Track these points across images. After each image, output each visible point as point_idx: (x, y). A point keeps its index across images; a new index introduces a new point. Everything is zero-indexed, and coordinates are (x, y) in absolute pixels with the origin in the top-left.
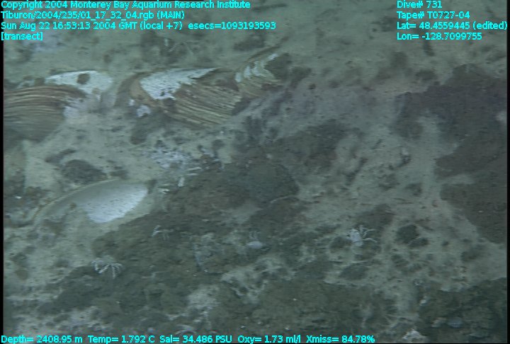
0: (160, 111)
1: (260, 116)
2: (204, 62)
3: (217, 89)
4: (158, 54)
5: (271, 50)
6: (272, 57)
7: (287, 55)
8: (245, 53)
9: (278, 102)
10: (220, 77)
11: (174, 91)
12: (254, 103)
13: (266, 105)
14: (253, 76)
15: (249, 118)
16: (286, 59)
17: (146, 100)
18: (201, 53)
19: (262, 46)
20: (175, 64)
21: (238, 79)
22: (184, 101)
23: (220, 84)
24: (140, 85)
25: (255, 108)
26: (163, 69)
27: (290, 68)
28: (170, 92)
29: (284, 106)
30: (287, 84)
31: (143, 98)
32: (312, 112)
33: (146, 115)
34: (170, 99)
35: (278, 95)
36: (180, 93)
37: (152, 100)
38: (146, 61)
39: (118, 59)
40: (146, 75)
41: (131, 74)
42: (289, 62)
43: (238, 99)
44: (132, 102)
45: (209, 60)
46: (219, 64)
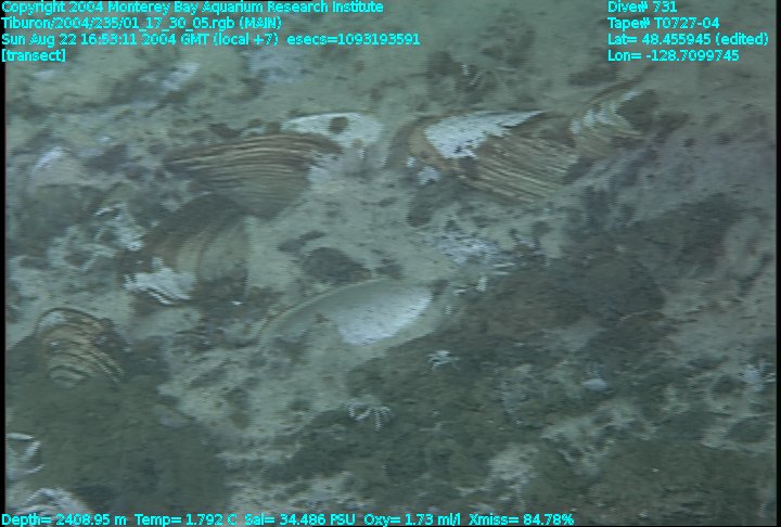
0: (454, 175)
1: (606, 187)
2: (524, 102)
3: (541, 144)
4: (451, 89)
5: (627, 86)
6: (629, 95)
7: (651, 93)
8: (587, 89)
9: (636, 165)
10: (547, 126)
11: (475, 145)
12: (599, 167)
13: (616, 170)
14: (598, 125)
15: (589, 189)
16: (650, 99)
17: (433, 159)
18: (520, 87)
19: (614, 78)
20: (479, 105)
21: (575, 128)
22: (491, 161)
23: (546, 135)
24: (424, 136)
25: (599, 173)
26: (460, 113)
27: (656, 113)
28: (469, 147)
29: (644, 172)
30: (649, 138)
31: (428, 155)
32: (689, 182)
33: (431, 182)
34: (469, 158)
35: (635, 155)
36: (485, 149)
37: (441, 158)
38: (434, 99)
39: (392, 95)
40: (434, 120)
41: (412, 118)
42: (655, 104)
43: (573, 159)
44: (411, 162)
45: (531, 100)
46: (546, 106)
